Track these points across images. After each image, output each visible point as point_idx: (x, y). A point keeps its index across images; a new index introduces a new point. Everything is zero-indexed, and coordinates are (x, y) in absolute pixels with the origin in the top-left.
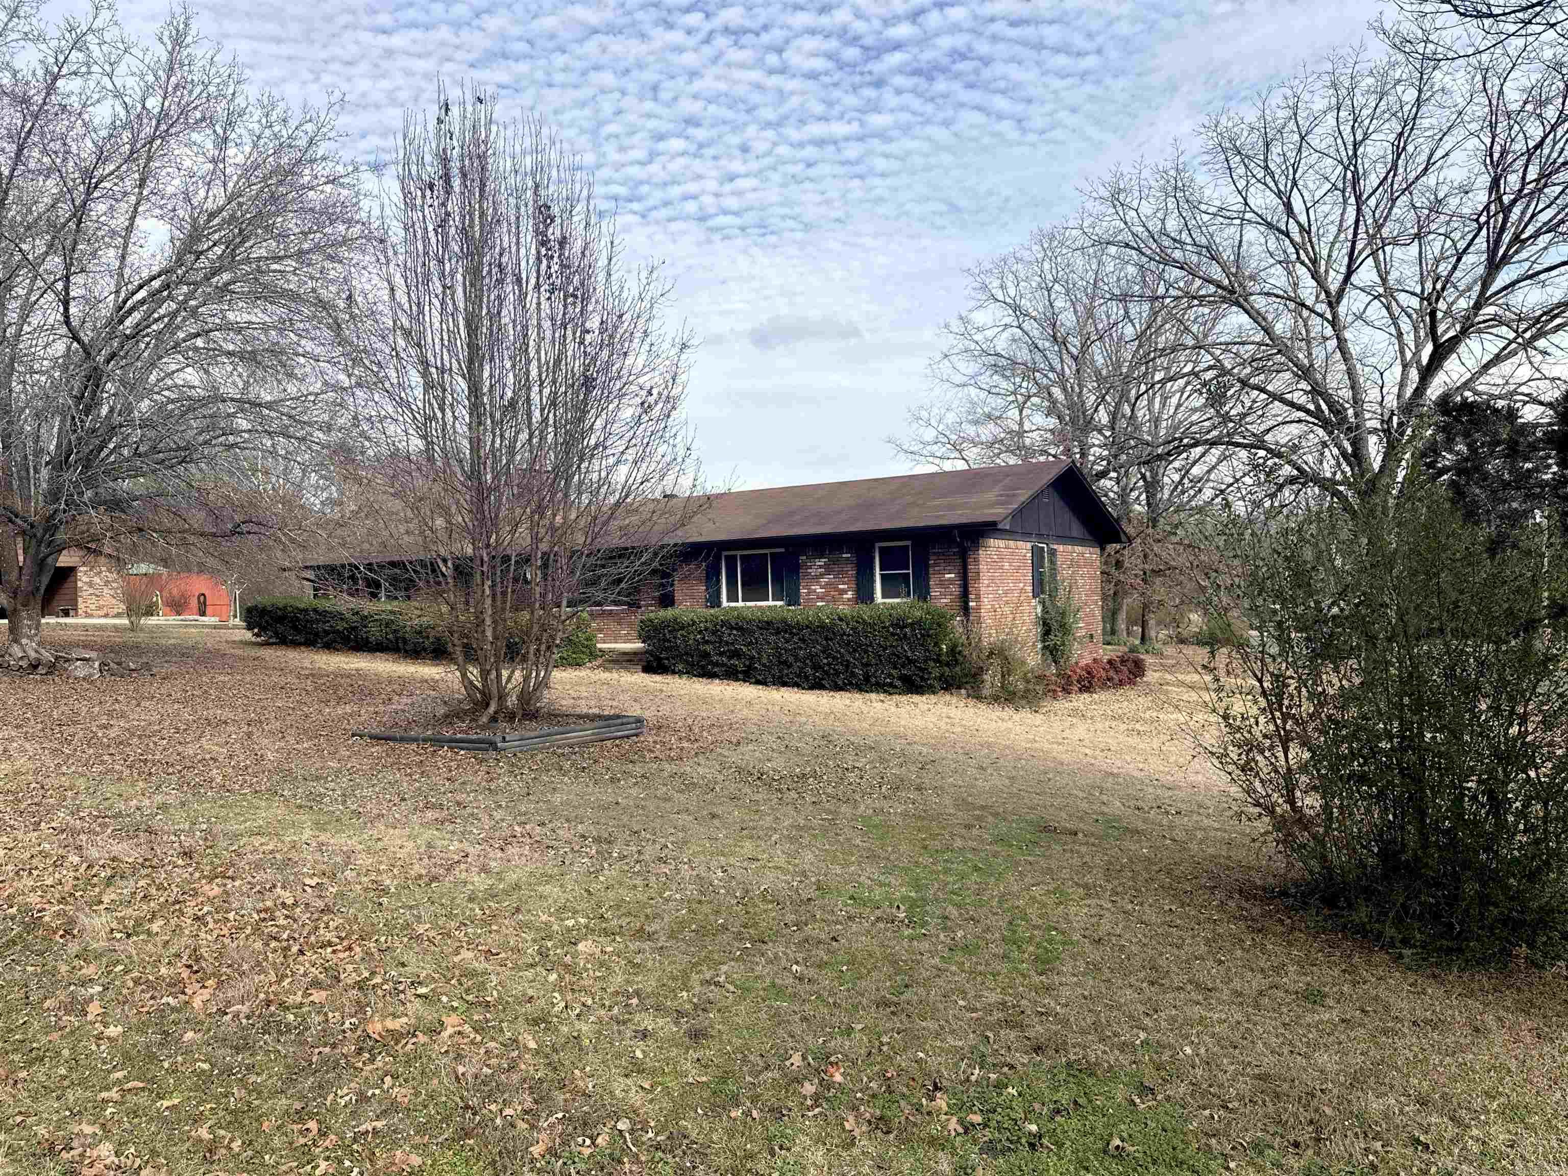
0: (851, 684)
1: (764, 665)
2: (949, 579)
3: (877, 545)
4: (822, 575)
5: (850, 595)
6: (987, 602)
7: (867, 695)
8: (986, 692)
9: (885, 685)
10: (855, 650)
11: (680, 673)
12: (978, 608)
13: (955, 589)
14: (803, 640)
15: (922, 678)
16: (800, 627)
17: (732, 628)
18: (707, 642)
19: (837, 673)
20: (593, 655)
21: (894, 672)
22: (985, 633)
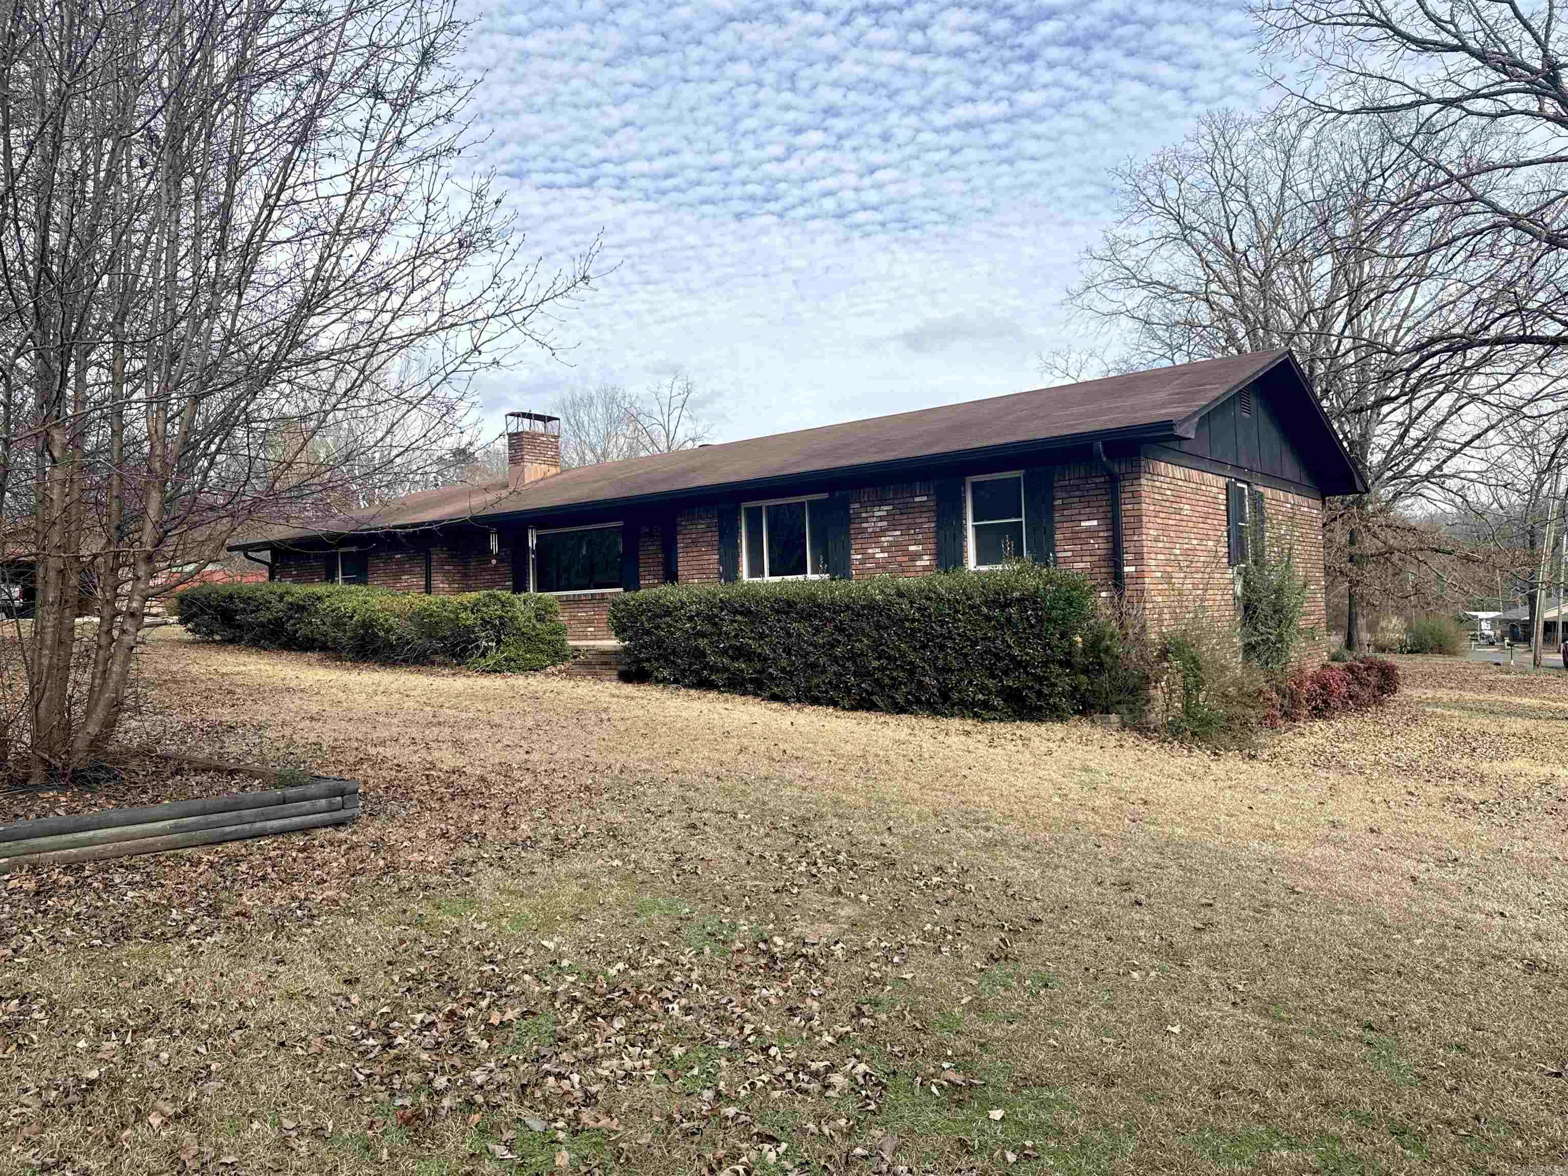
0: (918, 701)
1: (783, 670)
2: (1088, 530)
3: (970, 479)
4: (883, 531)
5: (926, 561)
6: (1154, 565)
7: (944, 723)
8: (1156, 716)
9: (974, 704)
10: (924, 647)
11: (664, 682)
12: (1139, 576)
13: (1099, 546)
14: (841, 630)
15: (1039, 693)
16: (836, 608)
17: (736, 612)
18: (702, 635)
19: (896, 684)
20: (558, 655)
21: (990, 683)
22: (1150, 616)
